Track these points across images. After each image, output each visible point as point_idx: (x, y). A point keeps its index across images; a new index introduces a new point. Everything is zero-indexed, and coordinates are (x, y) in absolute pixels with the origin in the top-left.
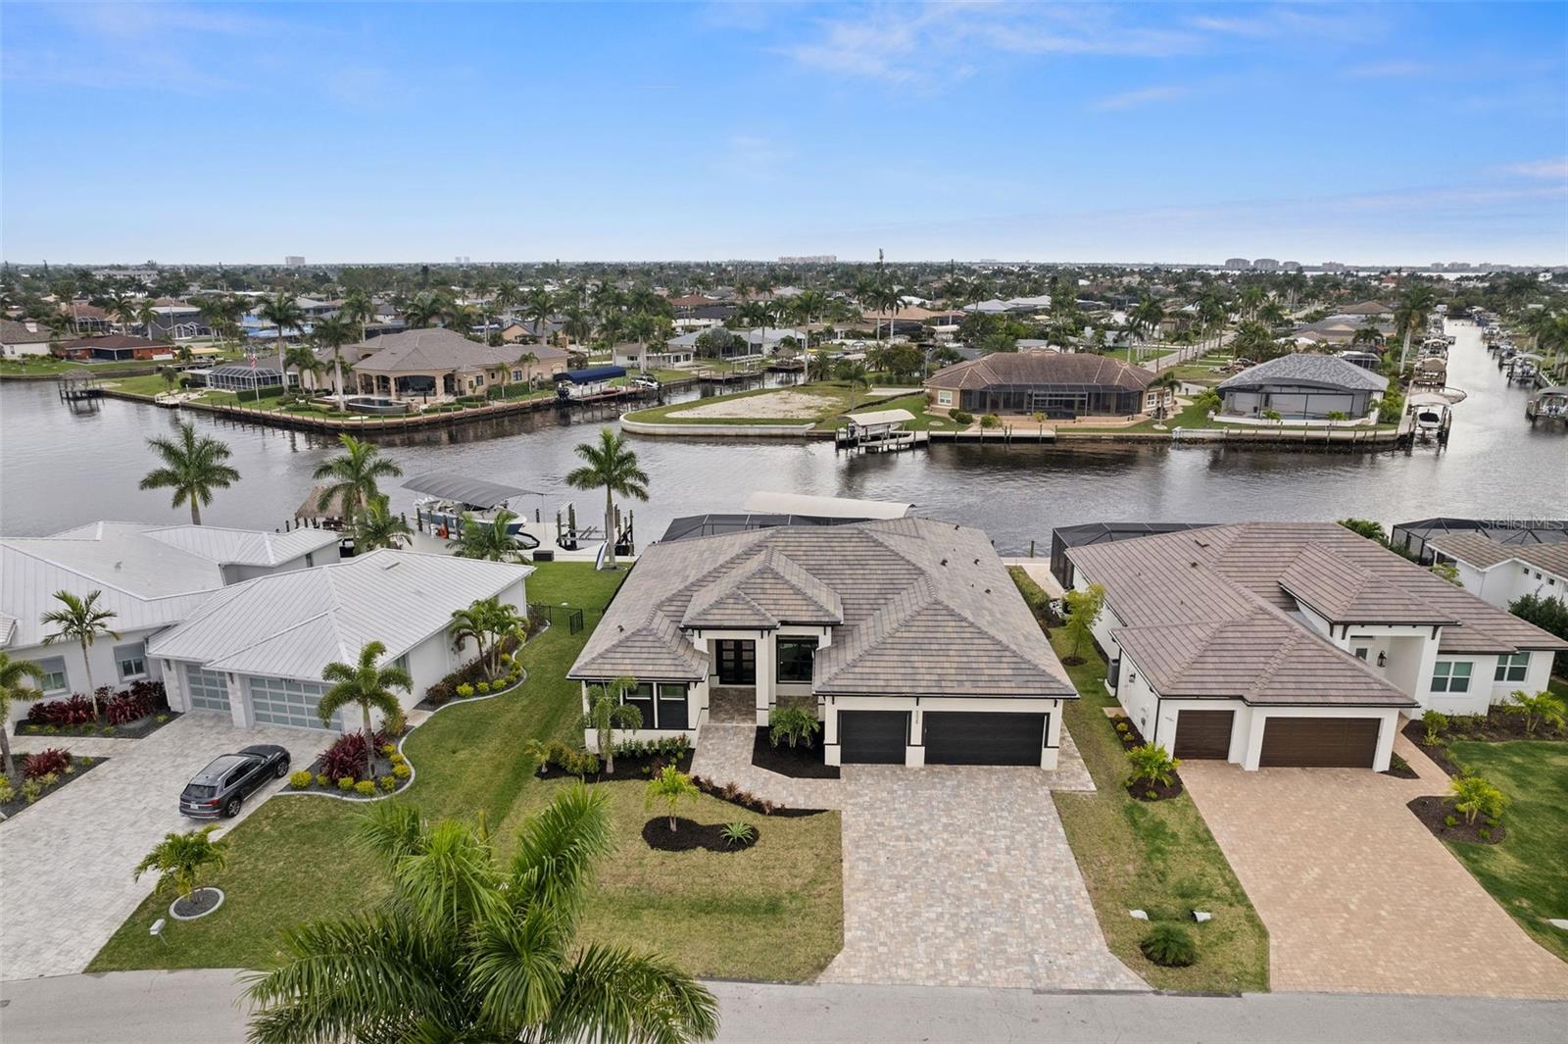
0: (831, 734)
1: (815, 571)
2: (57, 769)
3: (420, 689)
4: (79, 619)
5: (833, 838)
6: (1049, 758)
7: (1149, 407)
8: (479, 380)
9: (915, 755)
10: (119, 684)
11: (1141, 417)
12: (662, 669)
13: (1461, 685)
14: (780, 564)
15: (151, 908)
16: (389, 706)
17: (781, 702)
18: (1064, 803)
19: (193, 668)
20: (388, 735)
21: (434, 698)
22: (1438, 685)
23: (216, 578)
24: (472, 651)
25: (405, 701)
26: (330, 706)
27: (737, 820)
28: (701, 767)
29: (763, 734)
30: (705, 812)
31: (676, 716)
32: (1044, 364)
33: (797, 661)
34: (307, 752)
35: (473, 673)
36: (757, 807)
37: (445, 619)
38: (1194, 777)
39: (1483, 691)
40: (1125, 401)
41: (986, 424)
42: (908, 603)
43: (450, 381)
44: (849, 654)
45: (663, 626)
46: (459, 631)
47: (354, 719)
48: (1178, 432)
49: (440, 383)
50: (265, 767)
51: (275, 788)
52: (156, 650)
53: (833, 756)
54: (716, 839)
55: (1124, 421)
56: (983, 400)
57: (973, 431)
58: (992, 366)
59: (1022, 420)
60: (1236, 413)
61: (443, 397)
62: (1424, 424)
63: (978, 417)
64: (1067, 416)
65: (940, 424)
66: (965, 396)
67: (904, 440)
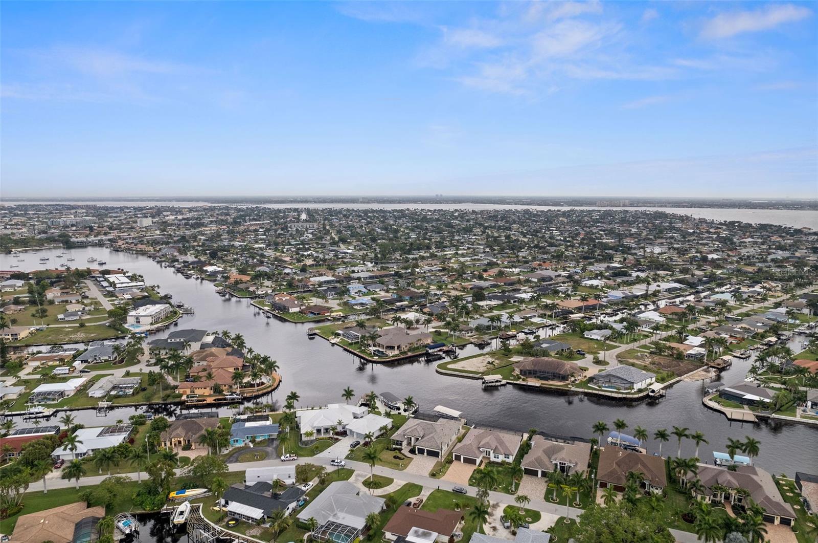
0: (416, 450)
2: (337, 440)
3: (375, 437)
4: (340, 423)
5: (412, 460)
6: (440, 457)
7: (572, 379)
8: (406, 347)
9: (425, 454)
10: (342, 430)
11: (567, 382)
12: (400, 439)
13: (498, 458)
15: (349, 455)
16: (371, 439)
18: (437, 462)
19: (351, 430)
20: (370, 442)
21: (377, 438)
22: (495, 457)
23: (352, 417)
24: (382, 432)
25: (373, 438)
26: (365, 438)
27: (403, 457)
28: (402, 452)
29: (410, 449)
30: (400, 455)
31: (401, 445)
34: (362, 442)
35: (382, 435)
36: (406, 456)
37: (379, 428)
38: (454, 462)
39: (501, 459)
40: (564, 378)
41: (524, 380)
42: (431, 435)
43: (399, 347)
44: (422, 441)
45: (402, 434)
46: (381, 429)
47: (367, 440)
49: (396, 348)
50: (358, 443)
51: (359, 446)
52: (347, 427)
53: (417, 452)
54: (400, 459)
55: (562, 383)
56: (525, 372)
57: (520, 382)
58: (533, 362)
59: (534, 380)
60: (596, 384)
61: (396, 352)
62: (651, 394)
63: (522, 377)
64: (547, 379)
65: (512, 378)
66: (521, 371)
67: (499, 384)
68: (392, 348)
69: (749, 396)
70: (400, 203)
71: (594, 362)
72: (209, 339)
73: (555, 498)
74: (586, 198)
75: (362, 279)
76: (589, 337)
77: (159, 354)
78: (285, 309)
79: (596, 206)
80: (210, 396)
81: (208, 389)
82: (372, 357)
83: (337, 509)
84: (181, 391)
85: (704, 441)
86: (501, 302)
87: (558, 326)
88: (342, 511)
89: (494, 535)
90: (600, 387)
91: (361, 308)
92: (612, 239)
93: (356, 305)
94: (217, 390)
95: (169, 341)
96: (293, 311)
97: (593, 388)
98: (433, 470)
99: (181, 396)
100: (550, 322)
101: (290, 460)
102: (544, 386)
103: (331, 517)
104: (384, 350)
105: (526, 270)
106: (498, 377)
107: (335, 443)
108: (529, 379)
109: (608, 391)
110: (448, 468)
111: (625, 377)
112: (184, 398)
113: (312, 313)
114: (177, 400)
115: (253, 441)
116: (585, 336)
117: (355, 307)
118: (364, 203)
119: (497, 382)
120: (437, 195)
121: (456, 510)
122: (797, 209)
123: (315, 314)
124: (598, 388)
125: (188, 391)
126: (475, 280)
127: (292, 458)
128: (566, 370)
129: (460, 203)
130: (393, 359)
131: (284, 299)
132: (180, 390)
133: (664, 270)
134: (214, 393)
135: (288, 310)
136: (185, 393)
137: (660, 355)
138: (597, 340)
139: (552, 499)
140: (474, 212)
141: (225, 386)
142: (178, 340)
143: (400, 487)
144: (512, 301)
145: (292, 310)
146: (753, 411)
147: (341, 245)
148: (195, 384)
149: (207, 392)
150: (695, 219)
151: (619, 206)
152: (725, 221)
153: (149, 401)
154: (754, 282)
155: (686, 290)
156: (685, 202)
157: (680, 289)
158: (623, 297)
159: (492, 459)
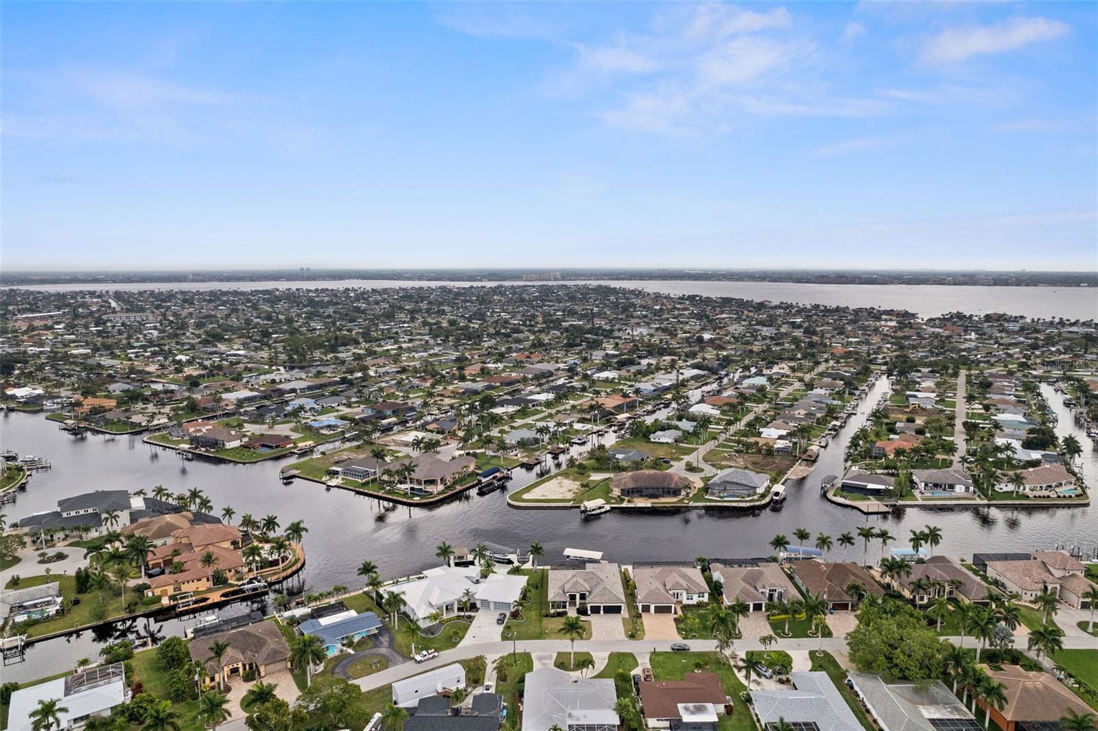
0: (589, 609)
1: (585, 580)
2: (470, 618)
4: (467, 593)
5: (590, 625)
6: (622, 612)
7: (683, 493)
8: (449, 478)
9: (602, 612)
11: (681, 497)
13: (692, 599)
14: (579, 580)
15: (504, 634)
17: (580, 604)
18: (624, 619)
19: (480, 601)
22: (688, 599)
28: (569, 615)
29: (578, 610)
31: (564, 607)
32: (649, 476)
33: (583, 597)
34: (508, 614)
35: (523, 599)
36: (578, 621)
38: (644, 615)
39: (695, 600)
40: (676, 493)
41: (629, 501)
42: (601, 587)
43: (441, 480)
44: (591, 597)
45: (561, 592)
47: (511, 609)
48: (691, 504)
49: (438, 481)
50: (504, 616)
51: (507, 619)
52: (475, 597)
53: (589, 613)
55: (675, 500)
56: (628, 492)
57: (625, 505)
58: (632, 478)
59: (640, 499)
60: (713, 494)
61: (441, 487)
62: (775, 498)
63: (626, 498)
64: (656, 497)
65: (614, 501)
66: (623, 491)
67: (602, 510)
68: (432, 482)
69: (871, 486)
70: (254, 281)
71: (686, 470)
72: (137, 503)
73: (786, 631)
74: (502, 271)
75: (299, 391)
76: (657, 440)
77: (52, 540)
78: (216, 444)
79: (522, 280)
80: (209, 590)
81: (204, 580)
82: (411, 498)
83: (567, 707)
84: (158, 592)
85: (890, 538)
86: (520, 408)
87: (606, 432)
88: (574, 707)
89: (762, 689)
90: (722, 498)
91: (332, 432)
92: (579, 320)
93: (322, 428)
94: (219, 580)
95: (65, 515)
96: (231, 447)
97: (713, 500)
98: (626, 631)
99: (158, 599)
100: (596, 428)
101: (429, 659)
102: (655, 505)
103: (568, 719)
104: (422, 487)
105: (510, 365)
106: (600, 502)
107: (471, 622)
108: (636, 500)
109: (731, 501)
110: (642, 623)
111: (744, 482)
112: (165, 601)
113: (264, 446)
114: (155, 607)
115: (350, 645)
116: (652, 440)
117: (323, 432)
118: (197, 281)
119: (600, 508)
120: (302, 269)
121: (696, 671)
122: (737, 280)
123: (271, 447)
124: (717, 499)
125: (171, 591)
126: (456, 382)
127: (431, 656)
128: (676, 482)
129: (342, 279)
130: (441, 497)
131: (204, 430)
132: (156, 590)
133: (669, 355)
134: (214, 584)
135: (224, 445)
136: (164, 593)
137: (747, 453)
138: (667, 443)
139: (784, 633)
140: (374, 291)
141: (230, 571)
142: (82, 512)
143: (607, 661)
144: (530, 405)
145: (230, 445)
146: (879, 500)
147: (219, 345)
148: (180, 577)
149: (203, 585)
150: (649, 294)
151: (550, 280)
152: (684, 295)
153: (101, 618)
154: (769, 363)
155: (710, 378)
156: (622, 274)
157: (704, 376)
158: (654, 391)
159: (685, 602)
